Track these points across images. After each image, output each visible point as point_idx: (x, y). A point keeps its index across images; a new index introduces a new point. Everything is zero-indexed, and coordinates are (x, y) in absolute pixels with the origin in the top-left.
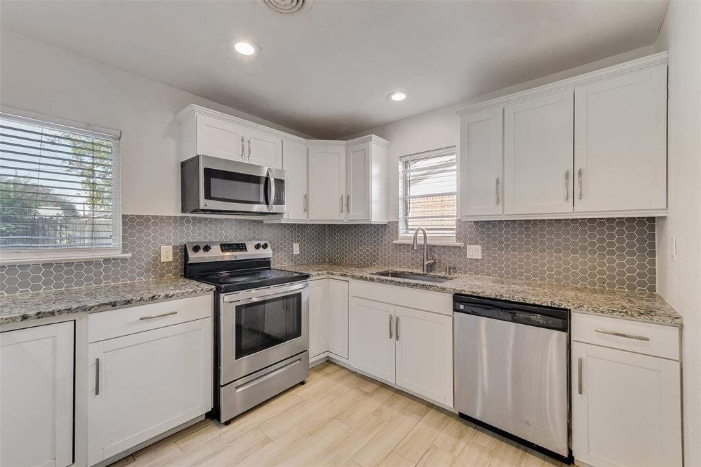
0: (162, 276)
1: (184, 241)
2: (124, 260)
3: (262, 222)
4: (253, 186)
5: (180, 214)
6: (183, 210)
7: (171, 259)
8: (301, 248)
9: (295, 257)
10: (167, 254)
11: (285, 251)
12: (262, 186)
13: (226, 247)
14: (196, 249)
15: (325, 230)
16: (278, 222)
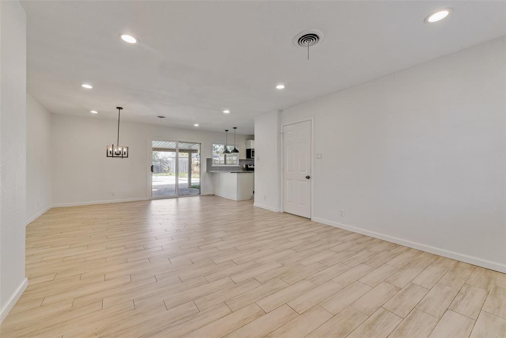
6: (247, 158)
7: (245, 167)
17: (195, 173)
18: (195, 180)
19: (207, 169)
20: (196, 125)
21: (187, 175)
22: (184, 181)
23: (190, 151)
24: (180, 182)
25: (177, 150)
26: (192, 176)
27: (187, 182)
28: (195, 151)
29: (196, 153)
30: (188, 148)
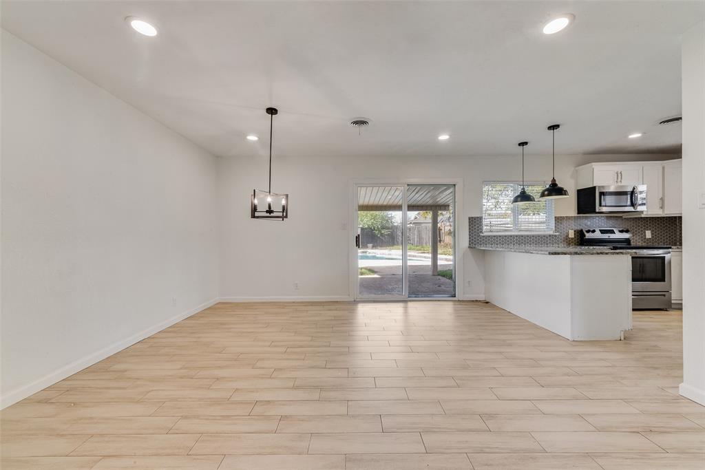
0: (569, 244)
1: (581, 228)
2: (556, 236)
3: (621, 217)
4: (625, 197)
5: (576, 215)
6: (578, 213)
7: (573, 237)
8: (652, 234)
9: (648, 240)
10: (571, 235)
11: (639, 236)
12: (629, 196)
13: (603, 232)
14: (588, 231)
15: (676, 221)
16: (640, 216)
17: (446, 246)
18: (445, 260)
19: (471, 242)
20: (444, 137)
21: (430, 249)
22: (421, 260)
23: (436, 208)
24: (410, 263)
25: (404, 207)
26: (440, 251)
27: (429, 262)
28: (445, 207)
29: (445, 210)
30: (430, 202)
